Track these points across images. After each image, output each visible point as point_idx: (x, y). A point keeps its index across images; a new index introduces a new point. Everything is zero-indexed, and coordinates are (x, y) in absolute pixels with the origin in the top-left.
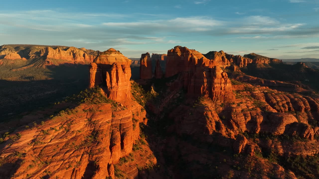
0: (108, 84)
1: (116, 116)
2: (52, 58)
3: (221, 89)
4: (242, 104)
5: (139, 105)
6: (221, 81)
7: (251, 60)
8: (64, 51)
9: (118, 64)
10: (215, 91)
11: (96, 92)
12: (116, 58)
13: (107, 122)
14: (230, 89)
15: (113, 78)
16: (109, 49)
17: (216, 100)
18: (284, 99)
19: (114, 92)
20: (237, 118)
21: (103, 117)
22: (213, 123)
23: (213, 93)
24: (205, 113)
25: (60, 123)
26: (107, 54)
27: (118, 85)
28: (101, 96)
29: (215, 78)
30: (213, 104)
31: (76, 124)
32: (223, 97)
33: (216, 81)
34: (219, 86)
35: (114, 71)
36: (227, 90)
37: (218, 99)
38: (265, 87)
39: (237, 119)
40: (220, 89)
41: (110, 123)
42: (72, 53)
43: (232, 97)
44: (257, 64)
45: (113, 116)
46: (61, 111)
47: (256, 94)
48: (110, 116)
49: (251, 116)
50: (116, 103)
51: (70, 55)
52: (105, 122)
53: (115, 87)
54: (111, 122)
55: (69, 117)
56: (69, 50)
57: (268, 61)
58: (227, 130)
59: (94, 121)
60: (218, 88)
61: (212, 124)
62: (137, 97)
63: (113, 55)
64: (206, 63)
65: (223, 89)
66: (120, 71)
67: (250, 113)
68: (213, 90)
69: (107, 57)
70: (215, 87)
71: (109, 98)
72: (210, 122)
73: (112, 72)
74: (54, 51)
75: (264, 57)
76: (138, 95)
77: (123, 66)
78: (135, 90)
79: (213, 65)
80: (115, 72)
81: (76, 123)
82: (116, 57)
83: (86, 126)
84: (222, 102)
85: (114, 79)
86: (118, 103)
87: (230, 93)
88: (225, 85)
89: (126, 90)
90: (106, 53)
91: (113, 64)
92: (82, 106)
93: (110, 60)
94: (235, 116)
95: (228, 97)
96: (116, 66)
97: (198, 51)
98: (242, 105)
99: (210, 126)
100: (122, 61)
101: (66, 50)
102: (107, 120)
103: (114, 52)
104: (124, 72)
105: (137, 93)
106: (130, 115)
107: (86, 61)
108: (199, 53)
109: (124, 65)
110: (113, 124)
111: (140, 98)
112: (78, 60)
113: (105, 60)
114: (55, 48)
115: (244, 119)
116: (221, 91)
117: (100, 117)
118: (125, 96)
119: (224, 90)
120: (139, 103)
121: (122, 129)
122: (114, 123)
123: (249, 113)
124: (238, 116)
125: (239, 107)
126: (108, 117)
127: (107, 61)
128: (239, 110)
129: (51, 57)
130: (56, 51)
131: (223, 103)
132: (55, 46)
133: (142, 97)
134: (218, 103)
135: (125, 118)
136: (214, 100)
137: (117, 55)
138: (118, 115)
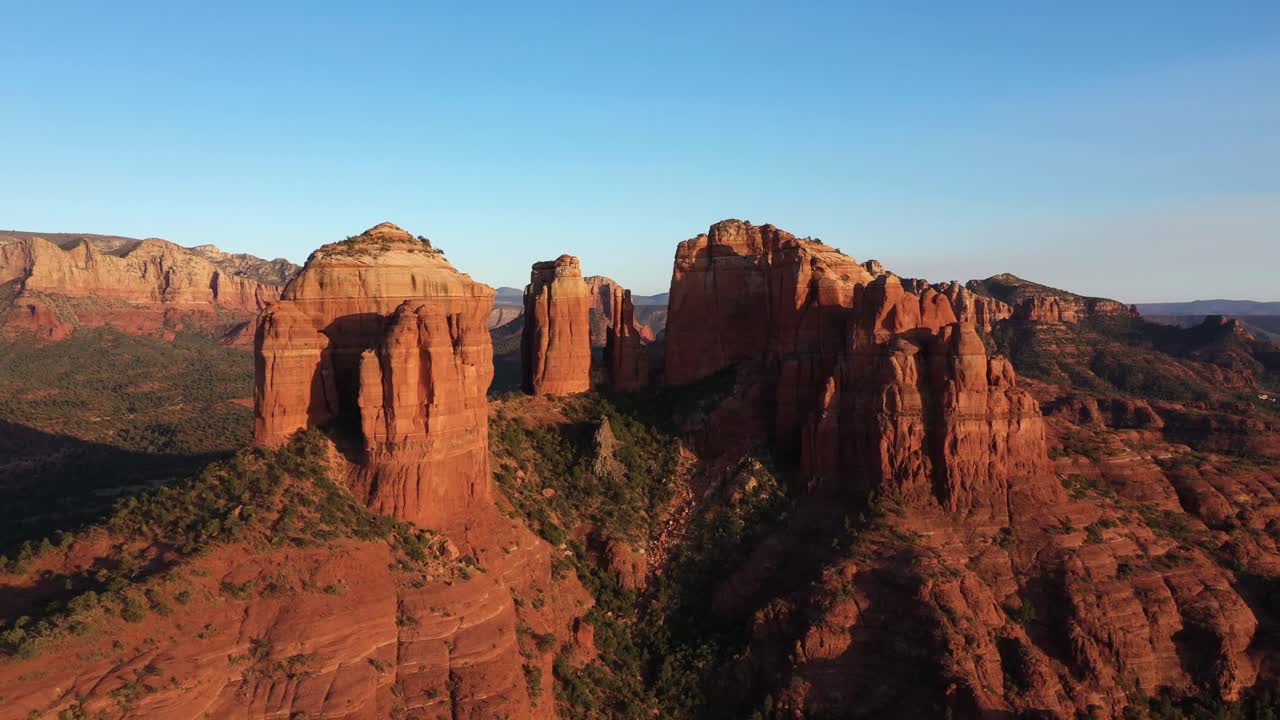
0: (372, 425)
1: (424, 622)
2: (48, 292)
3: (994, 447)
4: (1112, 529)
5: (538, 542)
6: (992, 404)
7: (1001, 303)
8: (114, 258)
9: (430, 309)
10: (957, 459)
11: (297, 474)
12: (413, 279)
13: (371, 662)
14: (1040, 448)
15: (403, 388)
16: (376, 228)
17: (970, 512)
18: (1269, 496)
19: (404, 471)
20: (1104, 614)
21: (347, 632)
22: (983, 645)
23: (951, 471)
24: (930, 584)
25: (69, 683)
26: (363, 252)
27: (427, 431)
28: (333, 495)
29: (959, 391)
30: (955, 531)
31: (172, 686)
32: (1005, 491)
33: (963, 402)
34: (982, 434)
35: (407, 349)
36: (1022, 453)
37: (975, 506)
38: (1138, 432)
39: (1104, 620)
40: (985, 447)
41: (390, 665)
42: (151, 269)
43: (1054, 492)
44: (1036, 322)
45: (405, 618)
46: (80, 599)
47: (1122, 467)
48: (386, 620)
49: (1180, 604)
50: (419, 537)
51: (144, 276)
52: (357, 660)
53: (409, 440)
54: (394, 663)
55: (131, 634)
56: (137, 257)
57: (1076, 312)
58: (1069, 691)
59: (292, 660)
60: (977, 445)
61: (979, 652)
62: (521, 493)
63: (396, 257)
64: (900, 308)
65: (1001, 445)
66: (441, 348)
67: (1167, 580)
68: (947, 451)
69: (363, 273)
70: (960, 437)
71: (377, 505)
72: (969, 640)
73: (397, 353)
74: (65, 256)
75: (1055, 292)
76: (523, 480)
77: (454, 322)
78: (510, 454)
79: (937, 315)
80: (416, 351)
81: (177, 677)
82: (415, 270)
83: (238, 695)
84: (1003, 522)
85: (409, 394)
86: (428, 535)
87: (1039, 471)
88: (1014, 426)
89: (470, 455)
90: (357, 247)
91: (399, 310)
92: (216, 560)
93: (379, 290)
94: (1092, 598)
95: (1030, 493)
96: (420, 321)
97: (835, 247)
98: (1111, 536)
99: (970, 665)
100: (446, 291)
101: (123, 253)
102: (371, 650)
103: (404, 246)
104: (462, 353)
105: (520, 473)
106: (501, 608)
107: (223, 308)
108: (844, 255)
109: (458, 315)
110: (407, 672)
111: (539, 497)
112: (182, 302)
113: (350, 289)
114: (68, 243)
115: (1144, 621)
116: (993, 458)
117: (324, 634)
118: (467, 492)
119: (1009, 450)
120: (536, 525)
121: (468, 708)
122: (411, 665)
123: (1162, 583)
124: (1105, 599)
125: (1094, 547)
126: (375, 626)
127: (363, 294)
128: (1103, 566)
129: (44, 285)
130: (73, 257)
131: (1006, 525)
132: (68, 236)
133: (549, 492)
134: (979, 525)
135: (475, 633)
136: (954, 508)
137: (419, 258)
138: (432, 610)
